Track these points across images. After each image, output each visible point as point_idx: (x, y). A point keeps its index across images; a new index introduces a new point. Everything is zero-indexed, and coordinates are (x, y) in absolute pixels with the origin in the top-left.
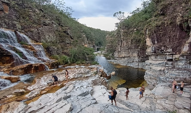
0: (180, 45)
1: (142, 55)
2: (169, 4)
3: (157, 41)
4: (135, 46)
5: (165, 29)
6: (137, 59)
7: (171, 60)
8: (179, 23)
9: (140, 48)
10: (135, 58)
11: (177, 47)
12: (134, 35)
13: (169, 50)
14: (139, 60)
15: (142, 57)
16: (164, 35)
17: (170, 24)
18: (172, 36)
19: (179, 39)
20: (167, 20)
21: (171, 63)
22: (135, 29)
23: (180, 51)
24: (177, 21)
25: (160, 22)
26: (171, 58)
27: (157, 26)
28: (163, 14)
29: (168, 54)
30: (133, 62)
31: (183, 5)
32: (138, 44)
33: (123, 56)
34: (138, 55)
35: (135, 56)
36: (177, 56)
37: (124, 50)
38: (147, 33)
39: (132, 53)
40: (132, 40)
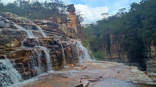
1: (131, 57)
4: (124, 49)
9: (129, 50)
10: (125, 59)
12: (123, 40)
14: (128, 61)
15: (131, 58)
32: (127, 48)
33: (114, 58)
34: (128, 57)
35: (125, 57)
37: (114, 53)
38: (152, 42)
39: (123, 55)
40: (121, 44)
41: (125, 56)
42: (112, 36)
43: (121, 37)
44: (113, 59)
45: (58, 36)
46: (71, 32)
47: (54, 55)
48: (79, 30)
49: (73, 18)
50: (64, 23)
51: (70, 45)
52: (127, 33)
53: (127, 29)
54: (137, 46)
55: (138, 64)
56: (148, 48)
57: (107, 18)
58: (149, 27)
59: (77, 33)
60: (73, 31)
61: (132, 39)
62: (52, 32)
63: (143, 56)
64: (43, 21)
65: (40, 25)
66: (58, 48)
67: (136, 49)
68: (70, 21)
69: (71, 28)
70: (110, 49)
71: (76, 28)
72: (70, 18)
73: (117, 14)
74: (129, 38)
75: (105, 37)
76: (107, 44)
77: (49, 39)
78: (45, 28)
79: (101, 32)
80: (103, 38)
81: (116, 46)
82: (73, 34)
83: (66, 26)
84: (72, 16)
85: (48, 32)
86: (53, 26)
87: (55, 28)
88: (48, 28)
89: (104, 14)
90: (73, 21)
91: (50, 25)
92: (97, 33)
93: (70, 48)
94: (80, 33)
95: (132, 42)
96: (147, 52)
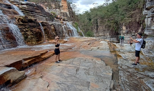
0: (138, 29)
2: (134, 13)
3: (129, 28)
4: (107, 29)
5: (132, 23)
6: (109, 36)
7: (134, 35)
8: (138, 21)
9: (110, 30)
11: (136, 30)
12: (106, 23)
13: (133, 32)
15: (111, 35)
16: (132, 26)
17: (134, 21)
18: (135, 26)
19: (137, 27)
20: (133, 19)
21: (134, 36)
22: (107, 20)
23: (138, 32)
24: (137, 20)
25: (131, 20)
26: (134, 34)
27: (130, 22)
28: (131, 17)
29: (133, 33)
30: (106, 38)
31: (139, 14)
32: (109, 28)
36: (137, 34)
37: (101, 32)
38: (124, 24)
39: (106, 33)
40: (105, 26)
41: (108, 34)
42: (99, 20)
43: (105, 21)
44: (100, 36)
45: (43, 17)
46: (64, 16)
47: (29, 32)
48: (71, 14)
49: (65, 4)
50: (58, 8)
51: (53, 25)
52: (109, 18)
53: (109, 15)
54: (115, 27)
55: (116, 39)
56: (121, 28)
57: (97, 7)
58: (123, 13)
59: (69, 16)
60: (65, 15)
61: (112, 22)
62: (35, 13)
63: (119, 33)
64: (21, 2)
65: (17, 5)
66: (34, 26)
67: (114, 29)
68: (63, 7)
69: (63, 13)
70: (98, 30)
71: (68, 13)
72: (63, 4)
73: (103, 4)
74: (111, 21)
75: (94, 21)
76: (96, 26)
77: (19, 17)
78: (23, 8)
79: (92, 17)
80: (93, 21)
81: (102, 27)
82: (66, 17)
83: (59, 11)
84: (64, 3)
85: (28, 12)
86: (35, 7)
87: (39, 10)
88: (27, 8)
89: (95, 3)
90: (65, 7)
91: (31, 6)
92: (90, 18)
93: (53, 27)
94: (72, 17)
95: (112, 24)
96: (121, 31)
